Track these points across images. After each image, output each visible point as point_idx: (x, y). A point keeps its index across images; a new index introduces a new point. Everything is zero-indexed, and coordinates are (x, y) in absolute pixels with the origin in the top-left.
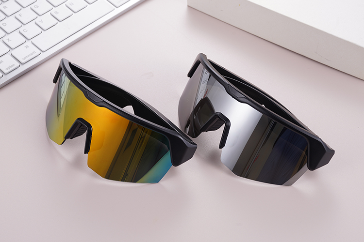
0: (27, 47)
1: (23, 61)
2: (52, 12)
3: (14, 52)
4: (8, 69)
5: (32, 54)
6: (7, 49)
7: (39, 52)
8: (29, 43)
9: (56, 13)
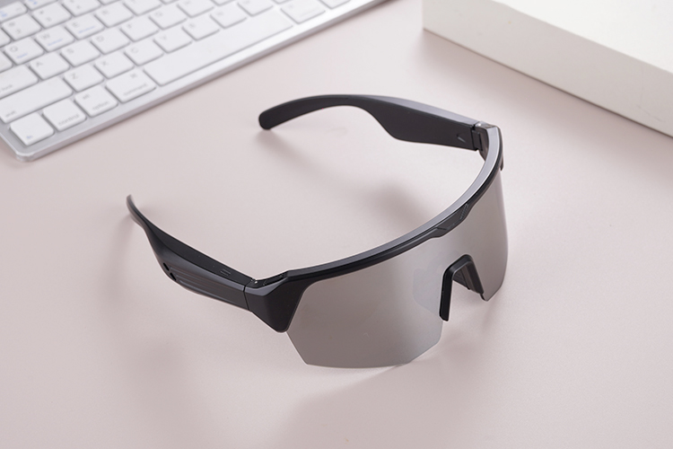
0: (134, 76)
1: (123, 98)
2: (186, 25)
3: (109, 84)
4: (96, 108)
5: (140, 88)
6: (100, 77)
7: (152, 85)
8: (137, 71)
9: (192, 26)
